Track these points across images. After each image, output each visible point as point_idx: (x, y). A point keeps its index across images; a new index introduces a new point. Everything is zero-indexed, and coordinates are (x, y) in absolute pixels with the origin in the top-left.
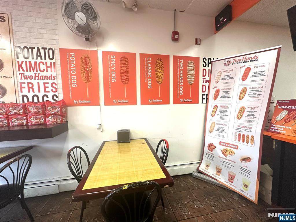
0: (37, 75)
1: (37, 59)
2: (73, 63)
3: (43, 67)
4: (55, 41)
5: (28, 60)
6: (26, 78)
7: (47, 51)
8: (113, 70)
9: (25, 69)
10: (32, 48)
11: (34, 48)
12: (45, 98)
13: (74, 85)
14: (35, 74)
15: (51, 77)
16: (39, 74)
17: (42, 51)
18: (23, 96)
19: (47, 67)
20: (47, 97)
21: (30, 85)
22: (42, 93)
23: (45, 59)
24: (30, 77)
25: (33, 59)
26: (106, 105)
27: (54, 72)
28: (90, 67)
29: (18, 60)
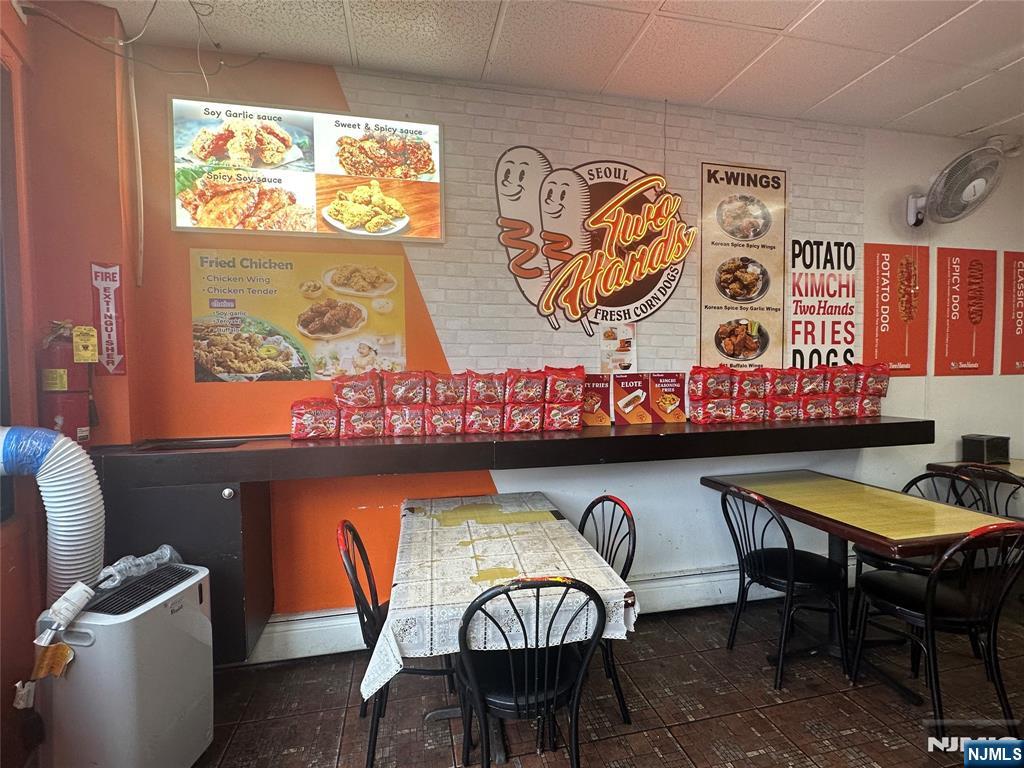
0: (823, 305)
1: (825, 268)
2: (886, 277)
3: (834, 286)
4: (856, 227)
5: (809, 271)
6: (804, 311)
7: (842, 248)
8: (954, 292)
9: (804, 293)
10: (819, 244)
11: (821, 243)
12: (832, 355)
13: (885, 327)
14: (820, 302)
15: (847, 310)
16: (826, 302)
17: (834, 250)
18: (796, 352)
19: (841, 286)
20: (836, 356)
21: (810, 329)
22: (829, 346)
23: (839, 268)
24: (809, 310)
25: (818, 267)
26: (936, 374)
27: (853, 296)
28: (915, 286)
29: (794, 270)
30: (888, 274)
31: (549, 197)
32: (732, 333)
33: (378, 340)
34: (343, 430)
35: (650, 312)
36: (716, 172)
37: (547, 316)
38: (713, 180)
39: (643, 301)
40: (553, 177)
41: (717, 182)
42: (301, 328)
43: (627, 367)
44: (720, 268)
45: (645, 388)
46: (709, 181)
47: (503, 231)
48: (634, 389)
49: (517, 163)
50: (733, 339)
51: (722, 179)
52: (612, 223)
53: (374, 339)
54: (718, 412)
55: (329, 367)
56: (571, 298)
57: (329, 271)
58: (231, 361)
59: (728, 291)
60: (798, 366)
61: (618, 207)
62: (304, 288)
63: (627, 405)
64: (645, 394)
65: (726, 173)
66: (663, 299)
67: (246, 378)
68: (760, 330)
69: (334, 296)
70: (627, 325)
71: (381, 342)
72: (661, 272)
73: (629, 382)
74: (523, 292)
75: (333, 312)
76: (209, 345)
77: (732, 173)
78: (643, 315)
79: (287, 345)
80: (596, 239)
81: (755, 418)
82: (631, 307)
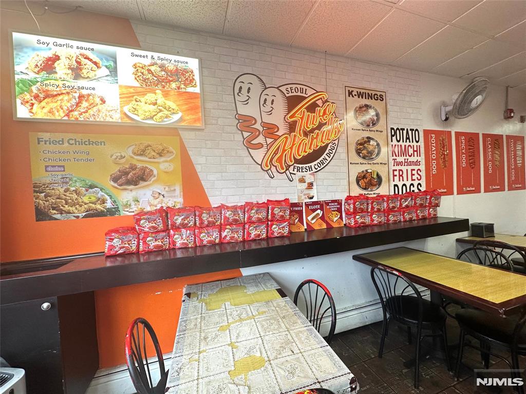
0: (406, 161)
1: (406, 142)
2: (433, 146)
3: (411, 151)
4: (419, 121)
5: (399, 144)
6: (398, 165)
7: (414, 132)
8: (463, 153)
9: (397, 155)
10: (403, 130)
12: (412, 186)
13: (434, 172)
14: (405, 159)
15: (417, 163)
16: (408, 159)
17: (410, 132)
18: (395, 185)
19: (414, 151)
20: (414, 187)
21: (401, 172)
22: (410, 182)
23: (413, 142)
24: (400, 164)
25: (403, 142)
26: (458, 194)
27: (420, 156)
28: (446, 151)
29: (392, 143)
30: (434, 145)
31: (265, 103)
32: (364, 177)
33: (165, 189)
34: (141, 248)
35: (322, 167)
36: (352, 91)
37: (267, 171)
38: (351, 96)
39: (318, 161)
40: (266, 92)
41: (353, 96)
42: (112, 183)
43: (312, 198)
44: (356, 143)
45: (322, 209)
46: (349, 96)
47: (239, 122)
48: (316, 210)
49: (246, 82)
50: (365, 180)
51: (355, 95)
52: (300, 118)
53: (162, 188)
54: (362, 220)
55: (133, 206)
56: (279, 160)
57: (130, 146)
58: (62, 206)
59: (361, 154)
60: (397, 193)
61: (303, 109)
62: (114, 157)
63: (313, 219)
64: (322, 212)
65: (357, 92)
66: (329, 159)
67: (74, 216)
68: (378, 175)
69: (134, 162)
70: (310, 174)
71: (167, 189)
72: (327, 145)
73: (313, 206)
74: (252, 157)
75: (134, 172)
76: (46, 196)
77: (360, 92)
78: (319, 169)
79: (103, 194)
80: (292, 127)
81: (380, 222)
82: (312, 164)
